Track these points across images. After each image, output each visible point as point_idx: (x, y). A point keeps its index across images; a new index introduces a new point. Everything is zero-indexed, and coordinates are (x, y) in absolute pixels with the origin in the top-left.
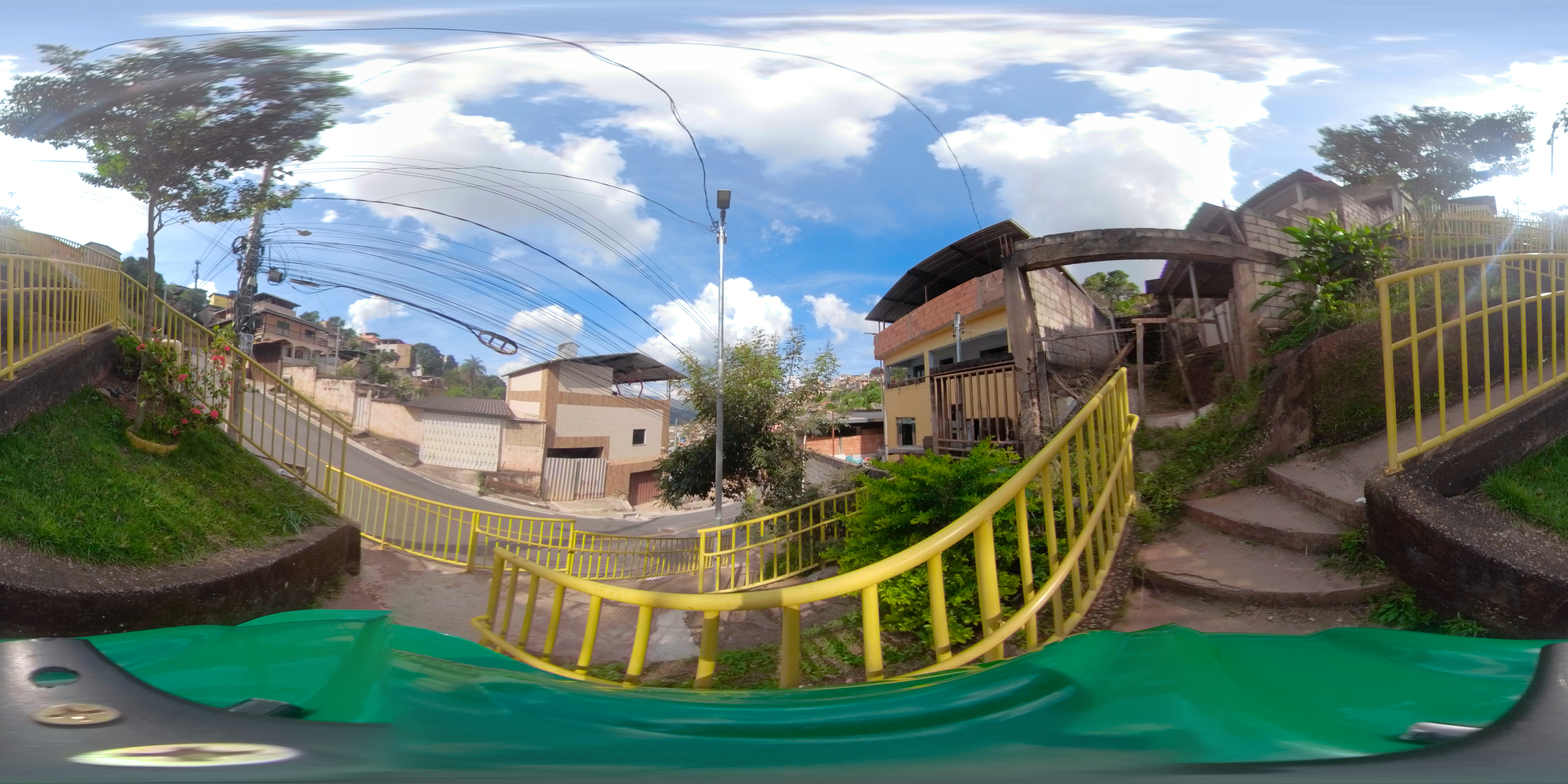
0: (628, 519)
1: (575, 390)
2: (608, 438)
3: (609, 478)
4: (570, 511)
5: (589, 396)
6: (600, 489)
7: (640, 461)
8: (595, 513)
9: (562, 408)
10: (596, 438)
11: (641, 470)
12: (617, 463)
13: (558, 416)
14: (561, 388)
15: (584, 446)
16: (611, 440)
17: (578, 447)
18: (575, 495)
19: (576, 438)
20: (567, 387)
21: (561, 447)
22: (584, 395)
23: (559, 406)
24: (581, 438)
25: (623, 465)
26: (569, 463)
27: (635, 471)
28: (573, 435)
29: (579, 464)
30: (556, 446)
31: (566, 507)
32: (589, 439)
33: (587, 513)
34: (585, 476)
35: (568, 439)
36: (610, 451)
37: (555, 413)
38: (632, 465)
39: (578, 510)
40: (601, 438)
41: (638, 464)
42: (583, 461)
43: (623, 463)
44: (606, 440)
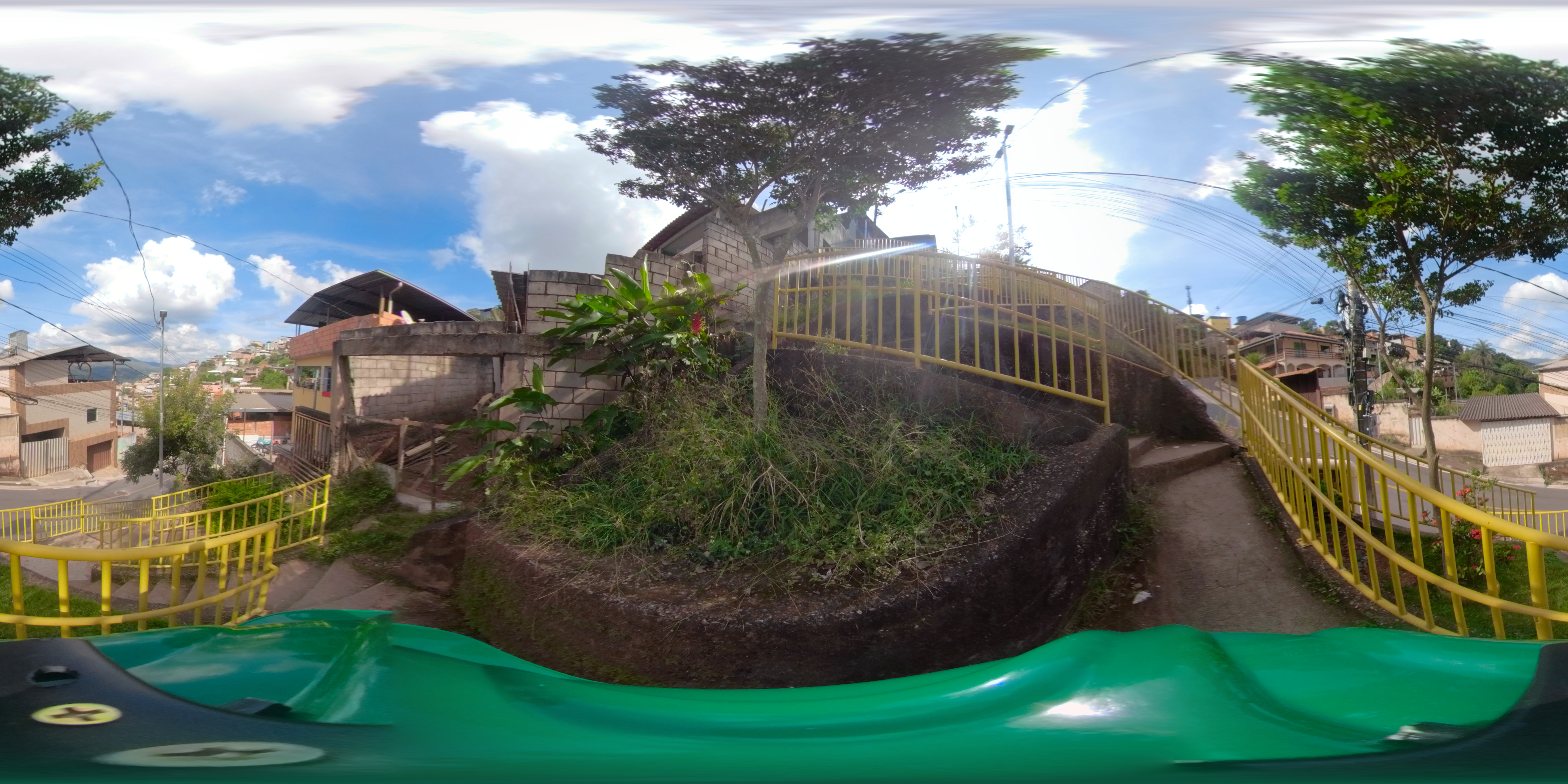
0: (90, 485)
1: (39, 384)
2: (68, 419)
3: (71, 452)
4: (46, 484)
5: (50, 387)
6: (65, 462)
7: (94, 435)
8: (65, 483)
10: (58, 421)
11: (95, 443)
12: (76, 439)
13: (27, 409)
14: (27, 384)
15: (49, 429)
16: (70, 421)
17: (45, 430)
18: (47, 470)
19: (42, 424)
20: (32, 382)
21: (32, 432)
22: (46, 387)
24: (47, 423)
25: (82, 441)
26: (40, 444)
27: (91, 444)
28: (40, 422)
29: (47, 444)
30: (28, 432)
31: (41, 482)
32: (53, 422)
33: (59, 484)
34: (53, 453)
35: (36, 425)
36: (70, 430)
37: (23, 406)
38: (88, 439)
39: (53, 483)
40: (62, 420)
41: (93, 438)
42: (50, 441)
43: (81, 438)
44: (66, 421)
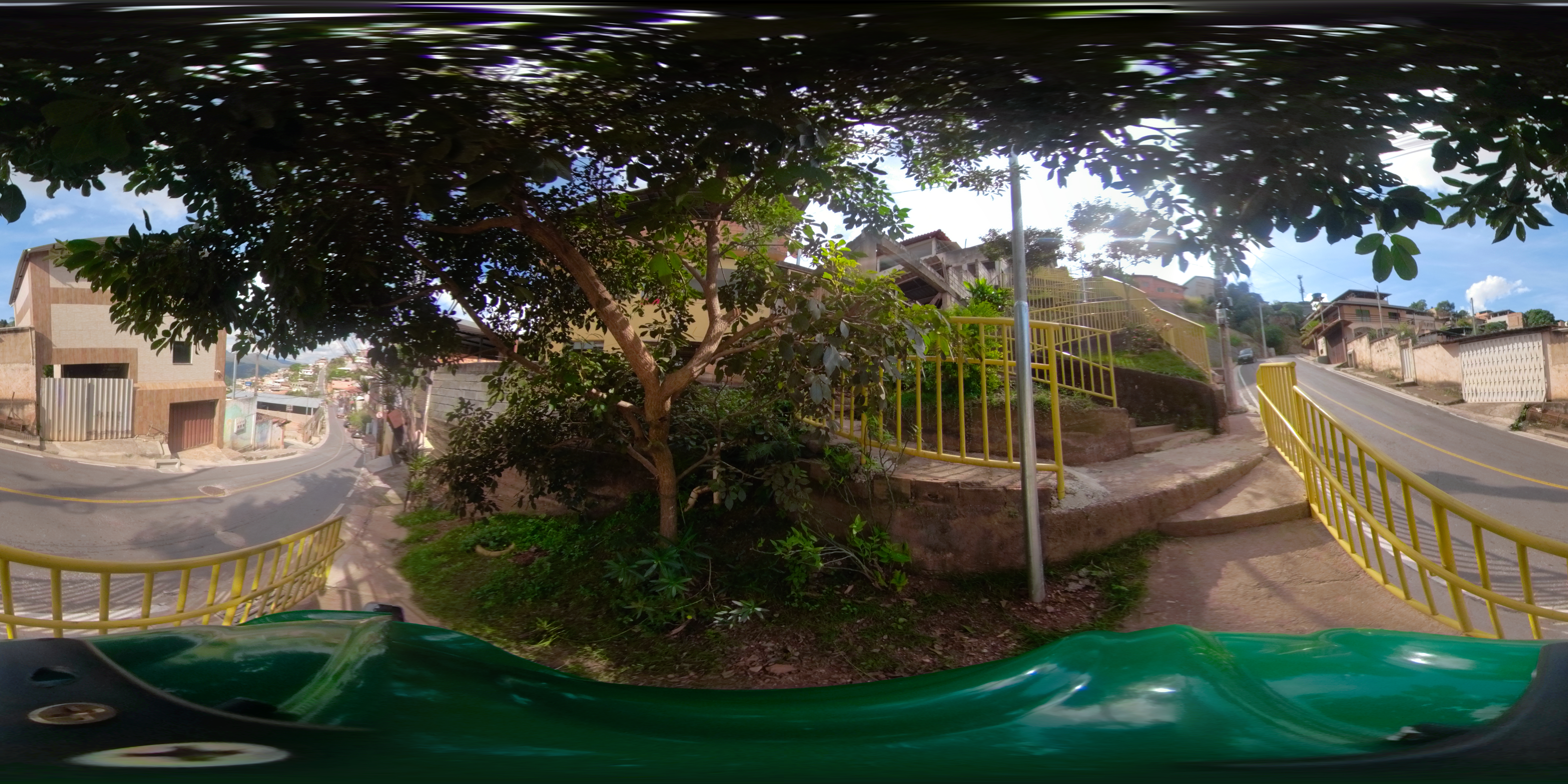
3: (140, 408)
4: (87, 456)
6: (125, 425)
7: (183, 387)
9: (58, 311)
10: (116, 350)
12: (149, 387)
13: (54, 321)
14: (55, 284)
15: (98, 362)
18: (89, 433)
19: (84, 350)
23: (54, 307)
24: (93, 350)
25: (160, 392)
26: (74, 385)
27: (177, 400)
28: (79, 346)
29: (90, 387)
31: (77, 451)
32: (106, 351)
34: (102, 404)
35: (72, 351)
36: (138, 371)
37: (49, 316)
38: (174, 392)
40: (125, 351)
41: (182, 392)
42: (98, 382)
43: (159, 388)
